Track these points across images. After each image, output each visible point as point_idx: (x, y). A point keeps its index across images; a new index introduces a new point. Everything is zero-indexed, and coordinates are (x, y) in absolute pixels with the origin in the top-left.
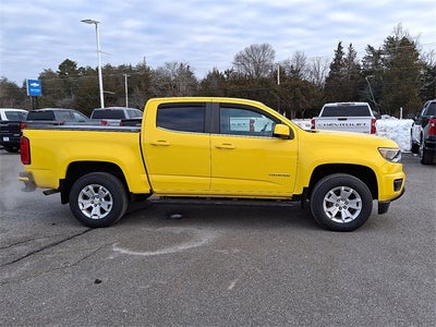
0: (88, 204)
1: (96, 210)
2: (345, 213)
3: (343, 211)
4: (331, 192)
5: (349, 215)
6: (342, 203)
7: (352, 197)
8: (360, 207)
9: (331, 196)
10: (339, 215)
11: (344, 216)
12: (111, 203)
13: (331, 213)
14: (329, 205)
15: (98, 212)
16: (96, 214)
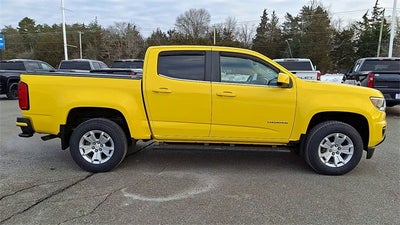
0: (89, 149)
1: (97, 155)
2: (338, 158)
3: (336, 156)
4: (326, 139)
5: (341, 159)
6: (335, 149)
7: (345, 143)
8: (352, 152)
9: (326, 143)
10: (332, 160)
11: (336, 161)
12: (112, 148)
13: (324, 158)
14: (324, 150)
15: (99, 158)
16: (97, 159)
